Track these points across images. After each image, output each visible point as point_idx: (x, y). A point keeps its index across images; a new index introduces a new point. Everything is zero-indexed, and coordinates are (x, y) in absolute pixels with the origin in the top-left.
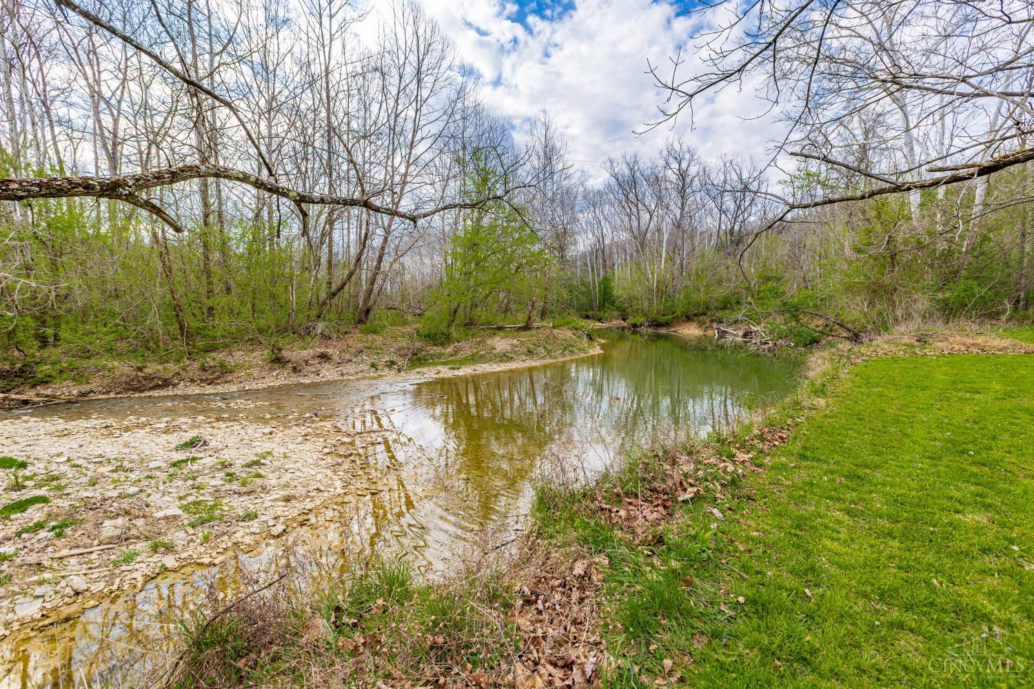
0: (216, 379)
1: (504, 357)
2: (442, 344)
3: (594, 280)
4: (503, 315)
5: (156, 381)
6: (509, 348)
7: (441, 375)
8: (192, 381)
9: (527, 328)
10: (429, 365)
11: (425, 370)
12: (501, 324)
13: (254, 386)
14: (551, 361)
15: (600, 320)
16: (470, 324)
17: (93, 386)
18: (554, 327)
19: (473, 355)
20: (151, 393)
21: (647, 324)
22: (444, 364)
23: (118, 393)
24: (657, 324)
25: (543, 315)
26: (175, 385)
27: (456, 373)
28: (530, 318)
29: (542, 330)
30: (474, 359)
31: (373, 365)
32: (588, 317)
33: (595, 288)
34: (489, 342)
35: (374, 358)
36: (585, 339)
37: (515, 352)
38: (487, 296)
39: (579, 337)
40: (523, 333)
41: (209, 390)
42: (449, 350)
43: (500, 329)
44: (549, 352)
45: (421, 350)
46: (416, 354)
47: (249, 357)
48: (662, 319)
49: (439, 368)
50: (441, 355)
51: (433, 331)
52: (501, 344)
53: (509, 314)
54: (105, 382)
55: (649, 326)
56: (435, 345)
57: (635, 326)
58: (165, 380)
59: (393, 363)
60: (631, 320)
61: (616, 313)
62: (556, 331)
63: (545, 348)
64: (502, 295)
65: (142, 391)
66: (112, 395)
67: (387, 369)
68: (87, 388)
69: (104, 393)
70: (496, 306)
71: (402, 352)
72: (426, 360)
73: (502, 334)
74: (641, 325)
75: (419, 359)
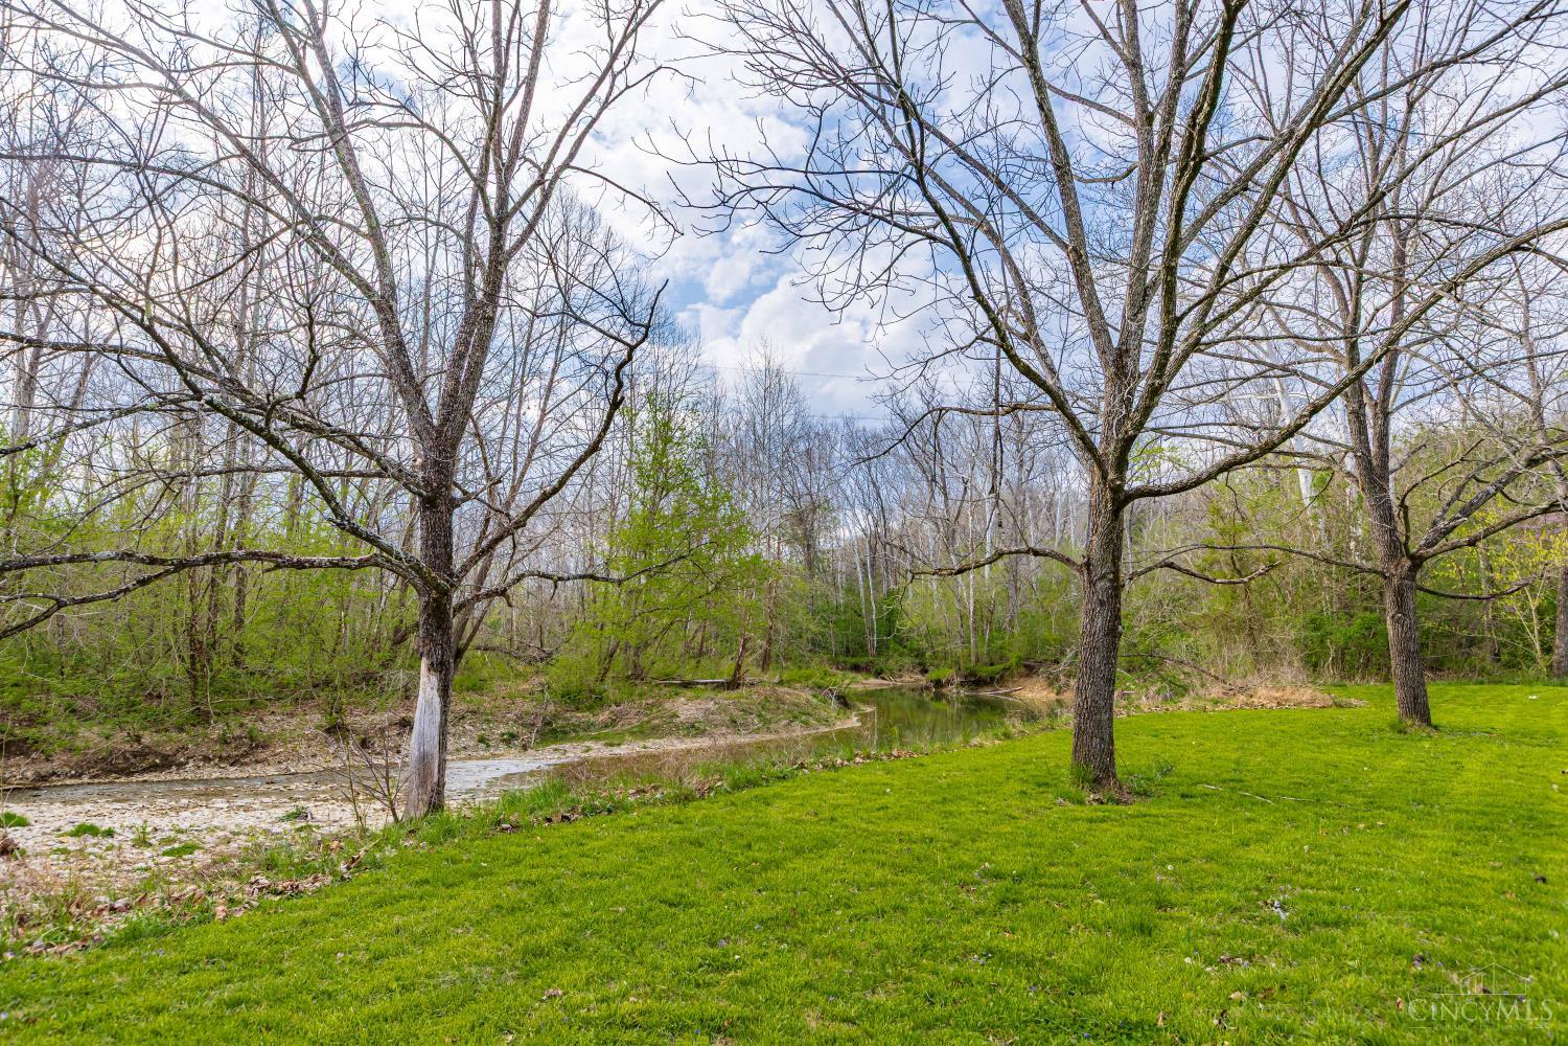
0: (243, 756)
1: (693, 729)
2: (590, 708)
3: (867, 599)
4: (693, 662)
5: (151, 759)
6: (700, 715)
7: (592, 754)
8: (206, 759)
9: (733, 684)
10: (571, 740)
11: (567, 746)
12: (688, 678)
13: (301, 768)
14: (768, 737)
15: (878, 674)
16: (637, 675)
17: (55, 765)
18: (781, 683)
19: (641, 726)
20: (146, 777)
21: (957, 680)
22: (596, 739)
23: (94, 777)
24: (975, 681)
25: (765, 662)
26: (180, 765)
27: (617, 751)
28: (739, 667)
29: (759, 689)
30: (643, 732)
31: (482, 740)
32: (856, 668)
33: (870, 612)
34: (668, 705)
35: (483, 729)
36: (834, 704)
37: (710, 722)
38: (666, 629)
39: (825, 702)
40: (725, 694)
41: (233, 772)
42: (604, 716)
43: (687, 685)
44: (767, 722)
45: (556, 716)
46: (549, 724)
47: (289, 724)
48: (985, 671)
49: (588, 743)
50: (589, 726)
51: (574, 687)
52: (686, 708)
53: (704, 661)
54: (75, 759)
55: (962, 684)
56: (578, 709)
57: (938, 683)
58: (165, 757)
59: (513, 736)
60: (933, 674)
61: (907, 660)
62: (781, 690)
63: (760, 716)
64: (692, 626)
65: (130, 774)
66: (86, 779)
67: (503, 747)
68: (46, 768)
69: (72, 777)
70: (680, 647)
71: (528, 720)
72: (565, 733)
73: (689, 693)
74: (949, 682)
75: (554, 731)
